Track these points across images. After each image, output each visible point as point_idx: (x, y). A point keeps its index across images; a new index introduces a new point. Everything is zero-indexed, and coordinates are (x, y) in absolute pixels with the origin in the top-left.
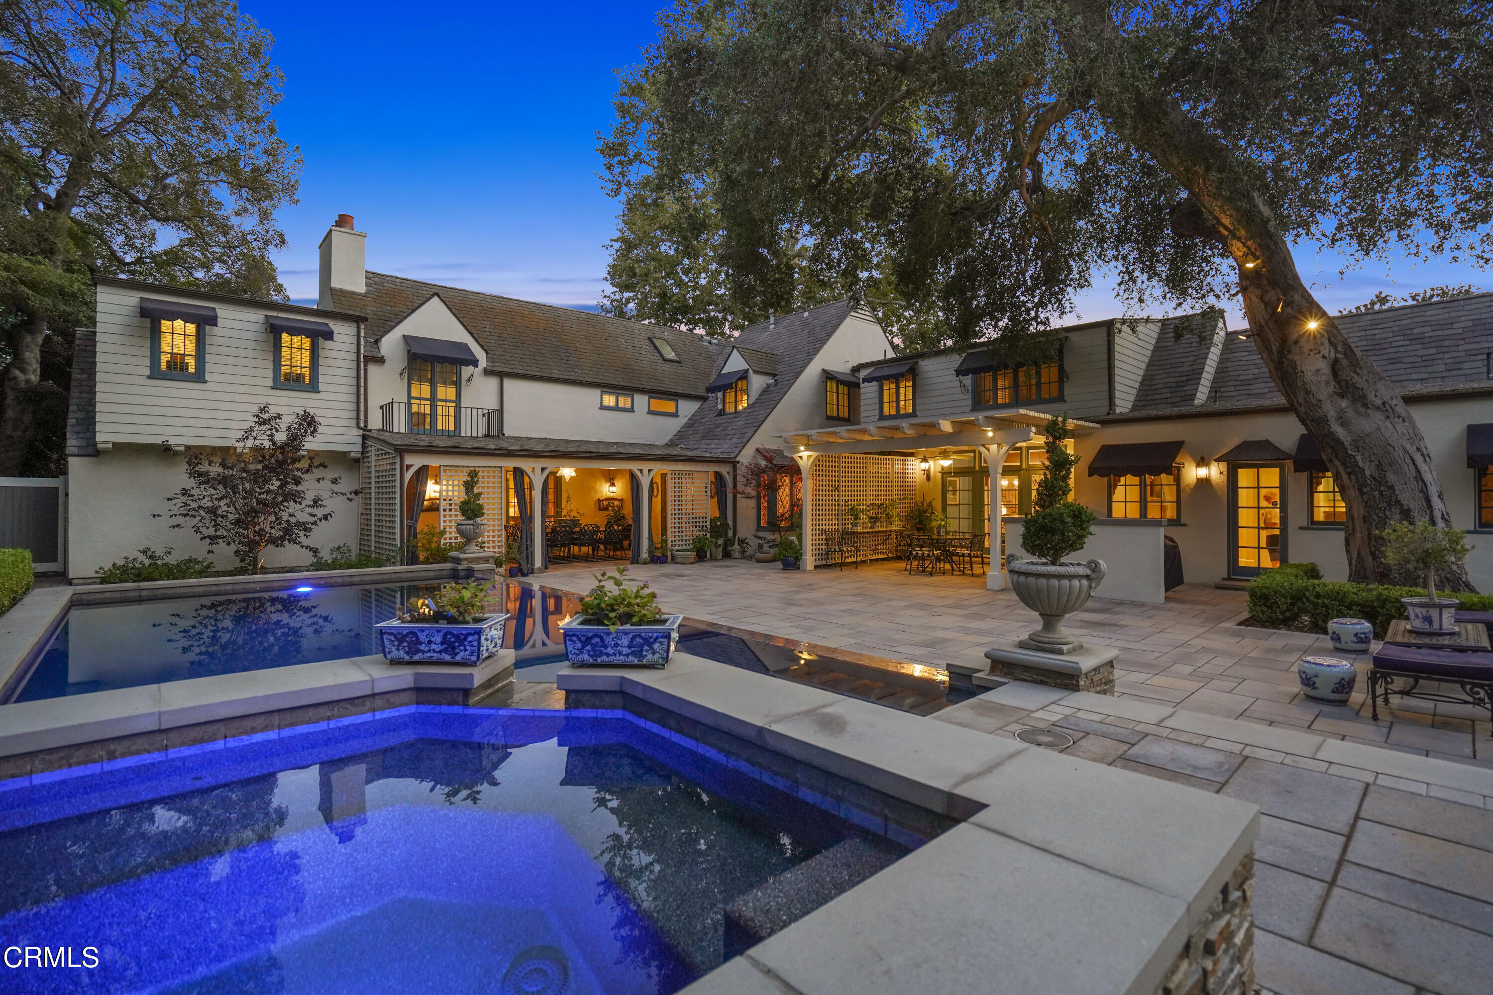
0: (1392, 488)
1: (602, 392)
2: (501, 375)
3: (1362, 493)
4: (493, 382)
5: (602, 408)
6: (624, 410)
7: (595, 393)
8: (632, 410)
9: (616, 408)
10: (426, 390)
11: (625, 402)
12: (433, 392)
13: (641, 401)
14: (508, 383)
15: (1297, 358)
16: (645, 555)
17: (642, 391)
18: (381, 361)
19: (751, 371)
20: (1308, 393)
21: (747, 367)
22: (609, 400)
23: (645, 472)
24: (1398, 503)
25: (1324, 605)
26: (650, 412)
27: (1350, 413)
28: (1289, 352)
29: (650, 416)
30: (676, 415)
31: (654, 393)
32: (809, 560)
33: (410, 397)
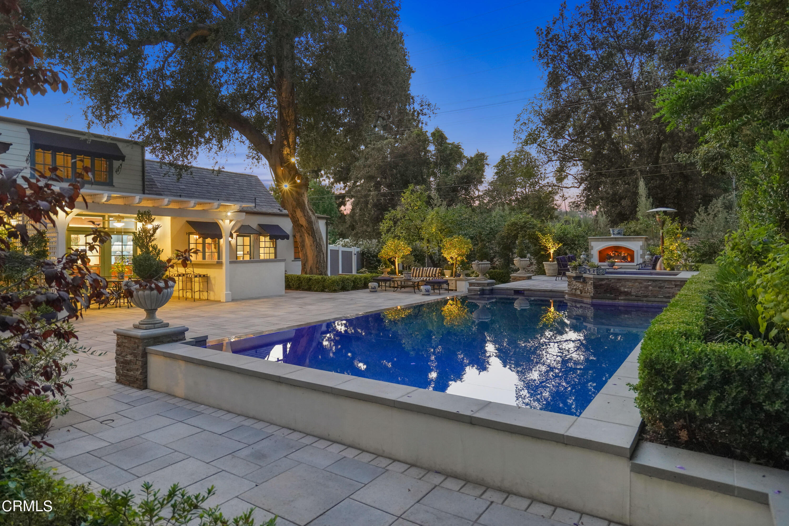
0: (321, 246)
20: (308, 212)
28: (302, 196)
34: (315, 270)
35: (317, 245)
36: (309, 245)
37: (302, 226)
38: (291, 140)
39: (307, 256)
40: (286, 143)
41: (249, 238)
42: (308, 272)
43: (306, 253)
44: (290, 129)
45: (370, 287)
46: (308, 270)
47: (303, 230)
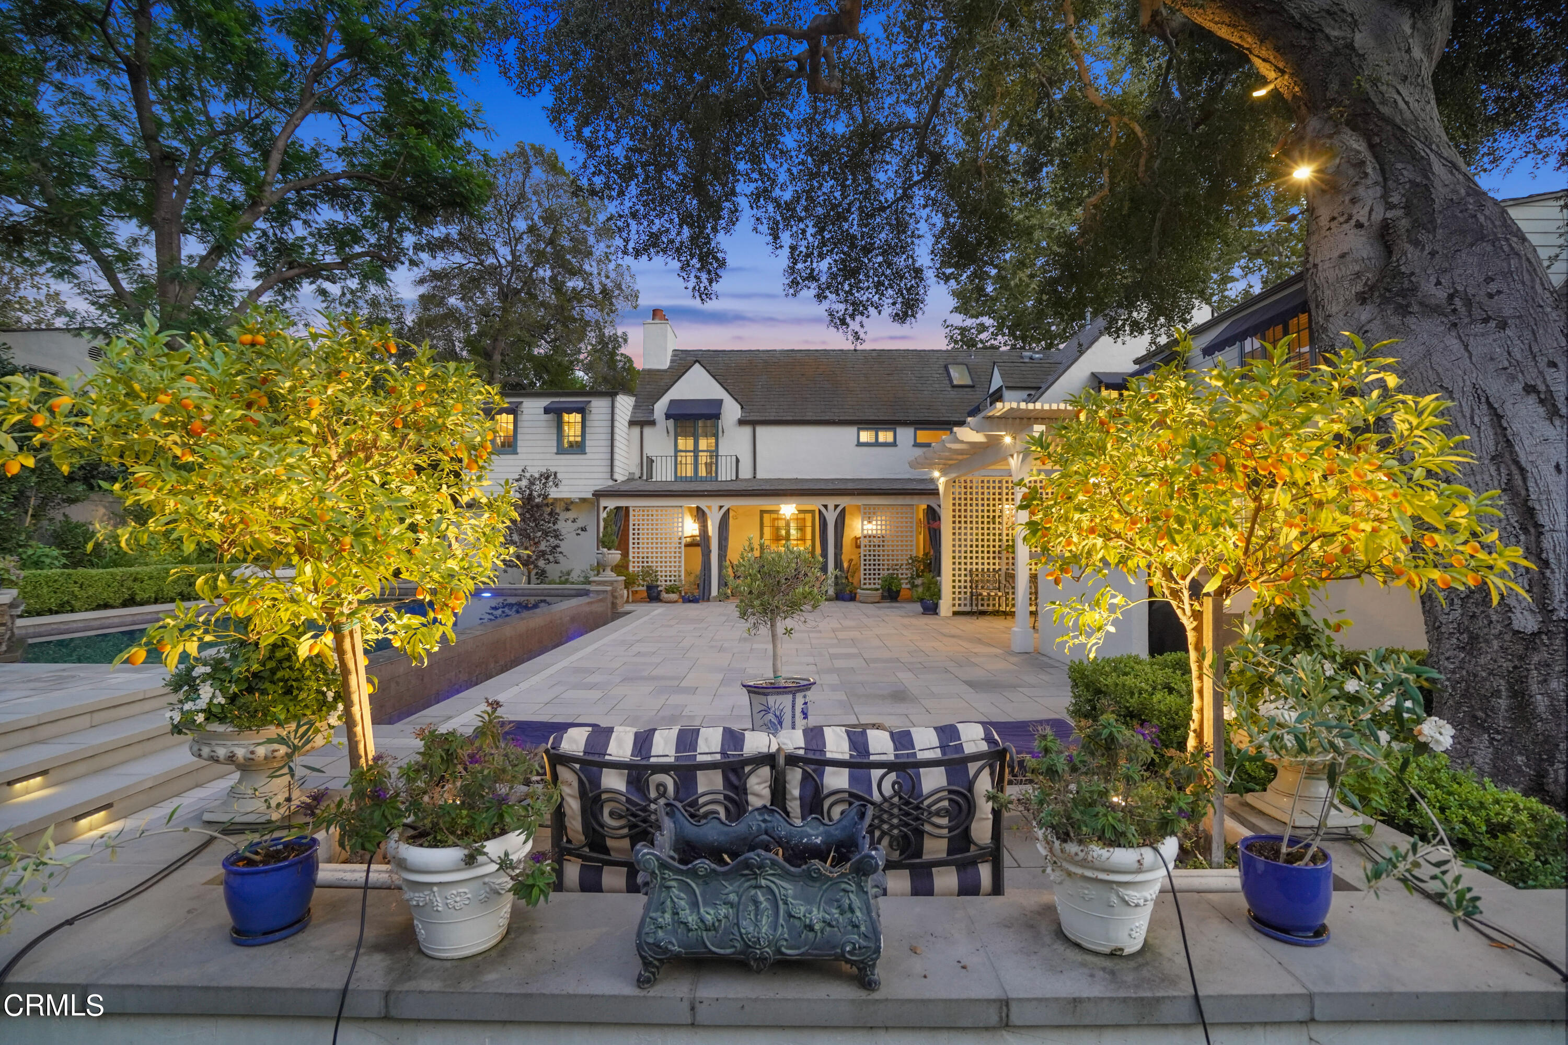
1: (859, 430)
2: (754, 423)
4: (747, 430)
5: (860, 444)
6: (885, 445)
7: (851, 431)
8: (894, 444)
9: (877, 444)
10: (690, 443)
11: (885, 436)
12: (696, 444)
13: (905, 435)
14: (761, 431)
17: (906, 423)
18: (652, 423)
22: (865, 436)
23: (831, 507)
26: (916, 445)
29: (916, 449)
31: (920, 424)
32: (946, 606)
33: (677, 451)
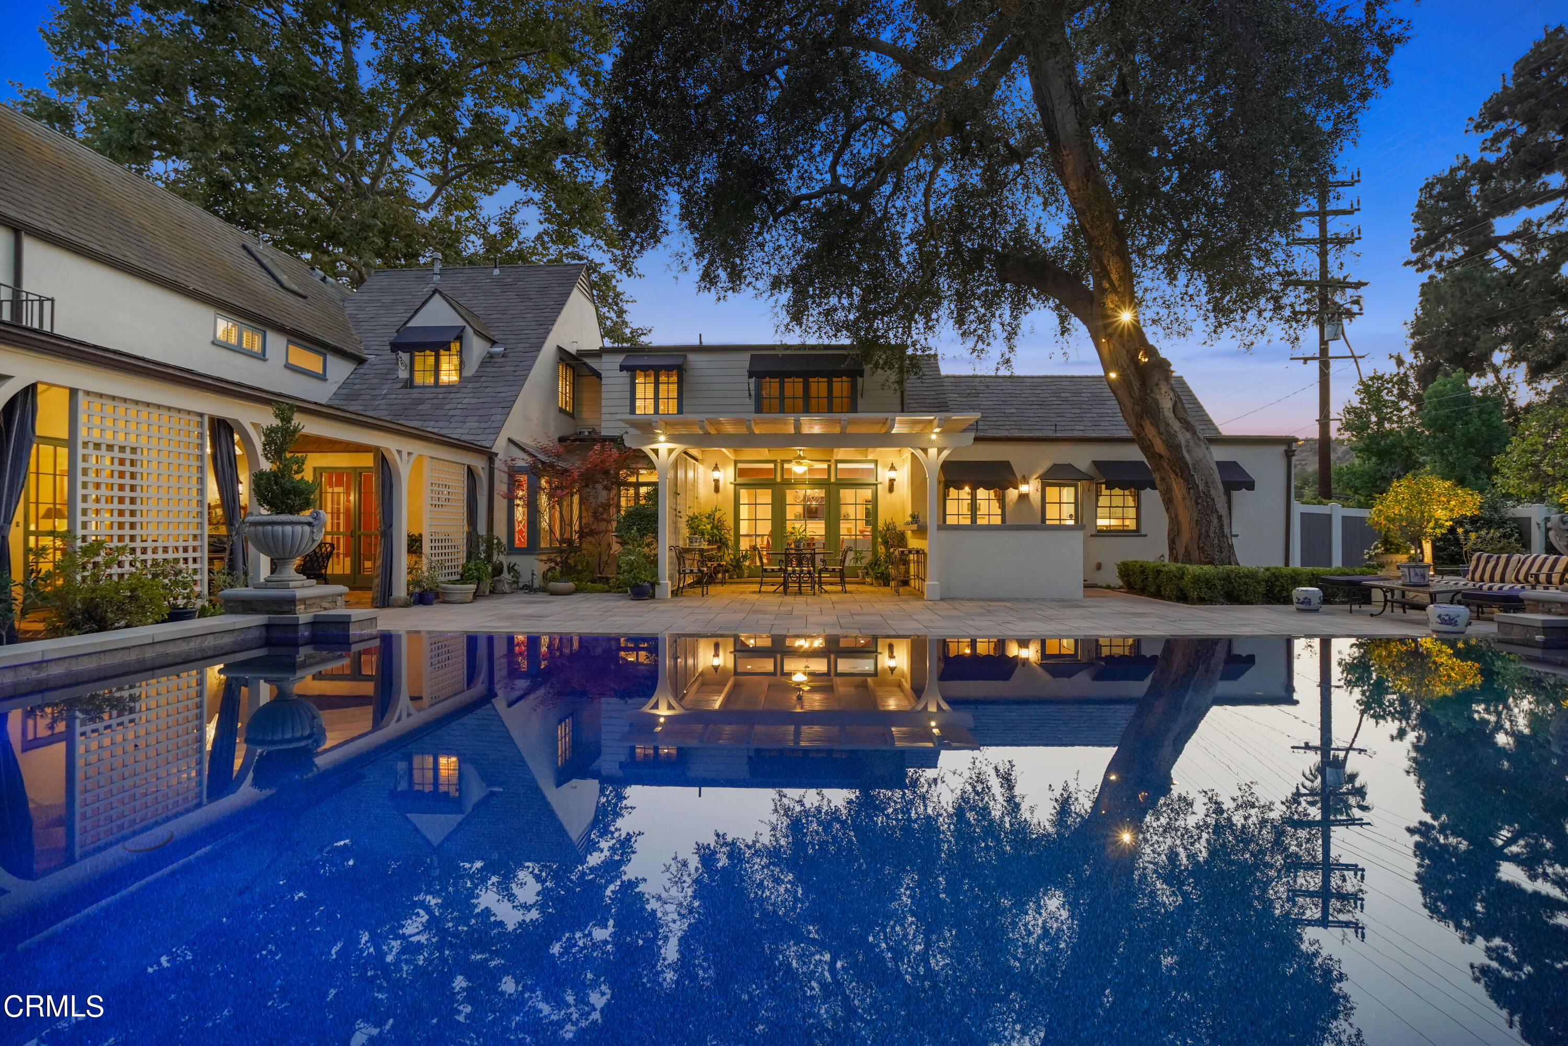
0: (1213, 499)
1: (217, 315)
3: (1197, 503)
5: (216, 342)
6: (250, 354)
8: (262, 356)
9: (237, 349)
11: (250, 339)
13: (276, 343)
14: (29, 246)
15: (1158, 397)
16: (401, 590)
17: (280, 329)
19: (469, 330)
20: (1168, 425)
21: (460, 322)
22: (227, 331)
23: (404, 455)
24: (1216, 510)
25: (1245, 583)
26: (288, 366)
27: (1192, 444)
28: (1152, 391)
29: (288, 373)
30: (322, 378)
31: (295, 335)
32: (666, 584)
34: (1195, 554)
35: (1198, 497)
36: (1180, 497)
37: (1161, 456)
38: (1114, 277)
39: (1178, 523)
40: (1107, 286)
41: (1072, 489)
42: (1180, 557)
43: (1177, 516)
44: (1107, 253)
45: (1295, 600)
46: (1181, 552)
47: (1165, 465)
